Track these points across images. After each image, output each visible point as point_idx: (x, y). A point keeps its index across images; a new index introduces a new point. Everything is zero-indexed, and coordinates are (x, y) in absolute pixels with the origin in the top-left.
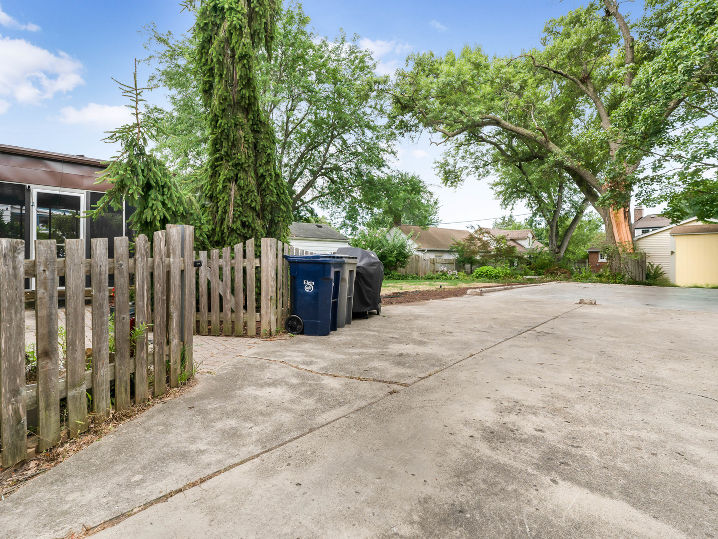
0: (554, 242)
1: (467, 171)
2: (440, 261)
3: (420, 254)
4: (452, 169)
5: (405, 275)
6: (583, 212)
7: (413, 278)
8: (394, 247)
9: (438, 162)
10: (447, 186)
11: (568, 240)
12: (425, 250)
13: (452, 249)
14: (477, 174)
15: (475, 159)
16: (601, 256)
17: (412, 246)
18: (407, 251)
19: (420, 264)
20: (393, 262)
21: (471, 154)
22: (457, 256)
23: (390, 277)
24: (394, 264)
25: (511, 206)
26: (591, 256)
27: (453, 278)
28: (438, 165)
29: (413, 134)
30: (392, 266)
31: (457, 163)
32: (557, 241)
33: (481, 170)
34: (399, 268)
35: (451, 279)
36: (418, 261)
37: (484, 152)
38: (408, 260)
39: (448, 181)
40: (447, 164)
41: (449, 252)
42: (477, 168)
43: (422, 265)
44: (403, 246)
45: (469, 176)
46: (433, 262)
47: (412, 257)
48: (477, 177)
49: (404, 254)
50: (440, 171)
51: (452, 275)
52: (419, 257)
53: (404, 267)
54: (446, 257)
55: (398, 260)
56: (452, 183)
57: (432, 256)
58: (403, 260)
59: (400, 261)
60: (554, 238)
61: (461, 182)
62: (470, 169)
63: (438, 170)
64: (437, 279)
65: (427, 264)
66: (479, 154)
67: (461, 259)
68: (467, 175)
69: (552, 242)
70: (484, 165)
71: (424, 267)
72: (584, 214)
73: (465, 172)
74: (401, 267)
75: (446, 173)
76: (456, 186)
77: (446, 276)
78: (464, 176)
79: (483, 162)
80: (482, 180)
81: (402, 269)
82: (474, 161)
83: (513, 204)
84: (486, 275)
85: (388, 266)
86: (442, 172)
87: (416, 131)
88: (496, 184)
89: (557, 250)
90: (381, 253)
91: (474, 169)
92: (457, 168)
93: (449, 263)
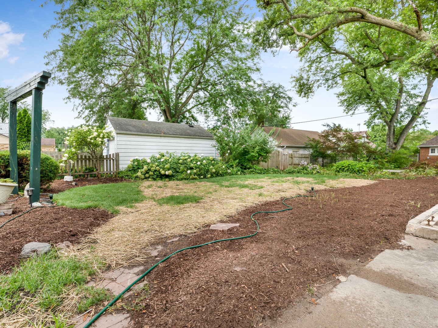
0: (392, 140)
1: (318, 83)
2: (298, 155)
3: (280, 150)
4: (305, 82)
5: (266, 168)
6: (419, 114)
7: (275, 172)
8: (256, 143)
9: (294, 77)
10: (302, 96)
11: (404, 138)
12: (284, 147)
13: (307, 145)
14: (326, 85)
15: (326, 73)
16: (432, 151)
17: (273, 143)
18: (269, 146)
19: (280, 159)
20: (256, 157)
21: (323, 69)
22: (311, 151)
23: (253, 171)
24: (256, 159)
25: (353, 111)
26: (422, 152)
27: (315, 172)
28: (294, 79)
29: (274, 49)
30: (254, 160)
31: (309, 77)
32: (394, 139)
33: (330, 82)
34: (261, 163)
35: (312, 173)
36: (279, 155)
37: (334, 66)
38: (270, 155)
39: (302, 92)
40: (301, 78)
41: (305, 148)
42: (327, 80)
43: (282, 159)
44: (265, 142)
45: (320, 88)
46: (291, 157)
47: (273, 152)
48: (327, 88)
49: (266, 149)
50: (296, 85)
51: (313, 169)
52: (279, 152)
53: (266, 162)
54: (301, 152)
55: (260, 155)
56: (305, 94)
57: (290, 151)
58: (265, 155)
59: (262, 156)
60: (391, 137)
61: (312, 94)
62: (321, 81)
63: (294, 83)
64: (298, 172)
65: (286, 159)
66: (328, 68)
67: (315, 154)
68: (318, 87)
69: (390, 140)
70: (334, 77)
71: (283, 161)
72: (420, 116)
73: (316, 85)
74: (263, 161)
75: (300, 86)
76: (308, 98)
77: (306, 170)
78: (315, 88)
79: (332, 75)
80: (331, 90)
81: (264, 163)
82: (325, 75)
83: (355, 110)
84: (348, 170)
85: (251, 160)
86: (298, 84)
87: (277, 47)
88: (342, 94)
89: (394, 146)
90: (244, 149)
91: (324, 82)
92: (310, 81)
93: (305, 157)
